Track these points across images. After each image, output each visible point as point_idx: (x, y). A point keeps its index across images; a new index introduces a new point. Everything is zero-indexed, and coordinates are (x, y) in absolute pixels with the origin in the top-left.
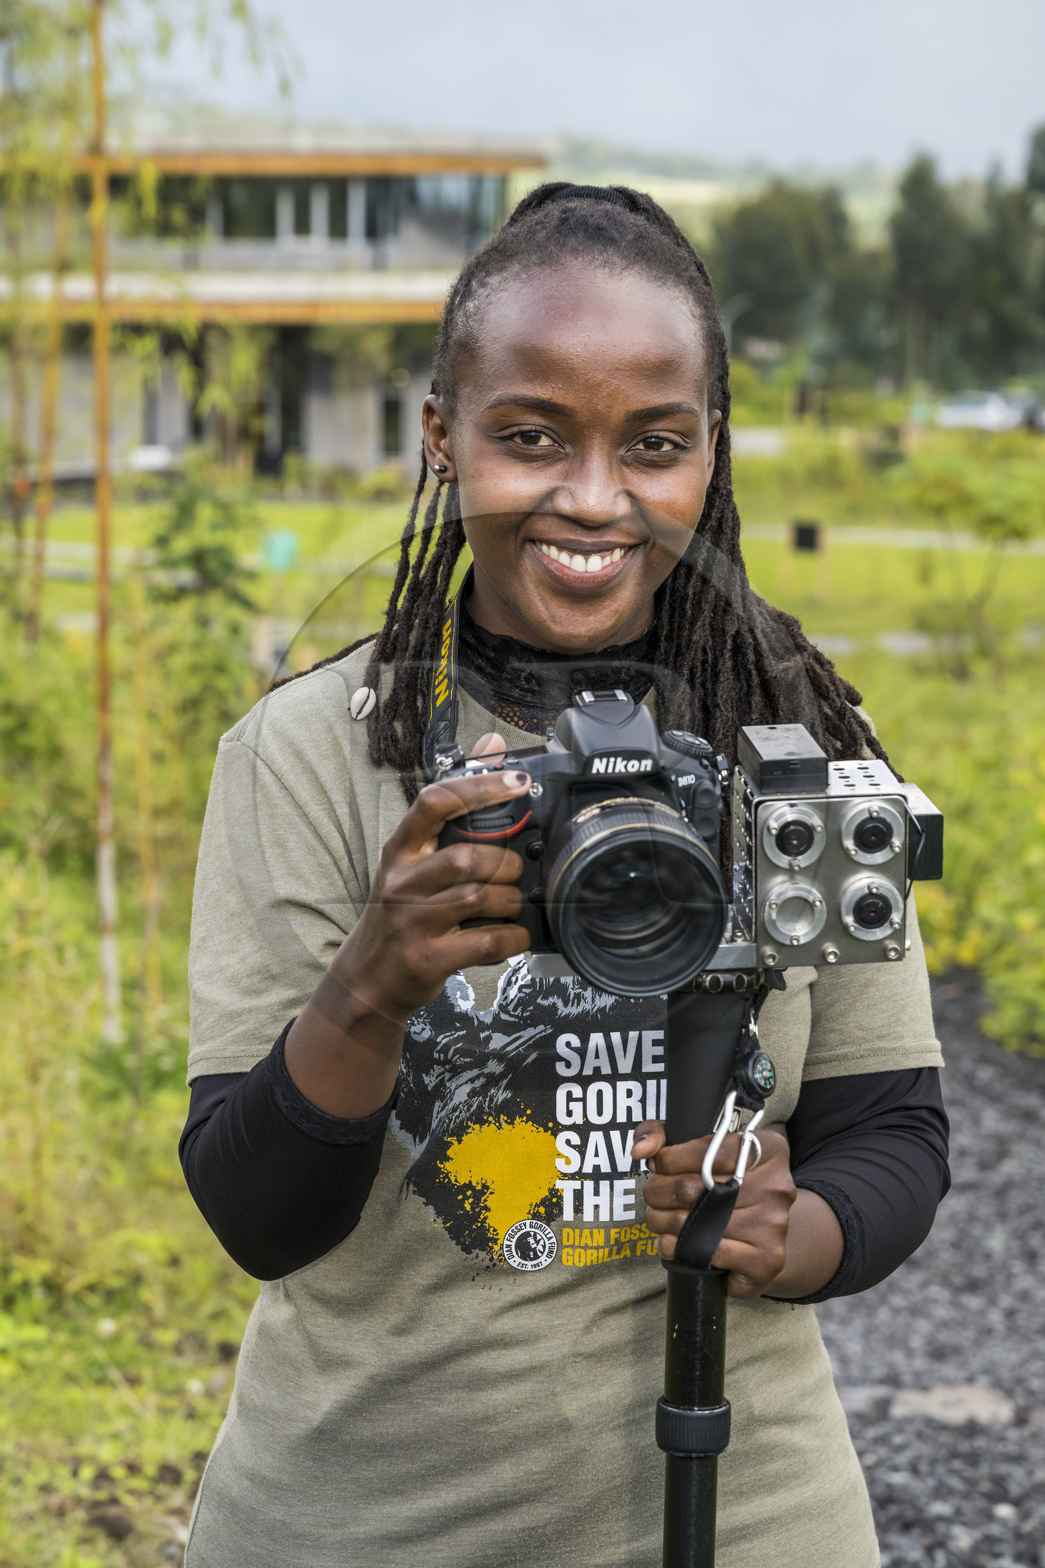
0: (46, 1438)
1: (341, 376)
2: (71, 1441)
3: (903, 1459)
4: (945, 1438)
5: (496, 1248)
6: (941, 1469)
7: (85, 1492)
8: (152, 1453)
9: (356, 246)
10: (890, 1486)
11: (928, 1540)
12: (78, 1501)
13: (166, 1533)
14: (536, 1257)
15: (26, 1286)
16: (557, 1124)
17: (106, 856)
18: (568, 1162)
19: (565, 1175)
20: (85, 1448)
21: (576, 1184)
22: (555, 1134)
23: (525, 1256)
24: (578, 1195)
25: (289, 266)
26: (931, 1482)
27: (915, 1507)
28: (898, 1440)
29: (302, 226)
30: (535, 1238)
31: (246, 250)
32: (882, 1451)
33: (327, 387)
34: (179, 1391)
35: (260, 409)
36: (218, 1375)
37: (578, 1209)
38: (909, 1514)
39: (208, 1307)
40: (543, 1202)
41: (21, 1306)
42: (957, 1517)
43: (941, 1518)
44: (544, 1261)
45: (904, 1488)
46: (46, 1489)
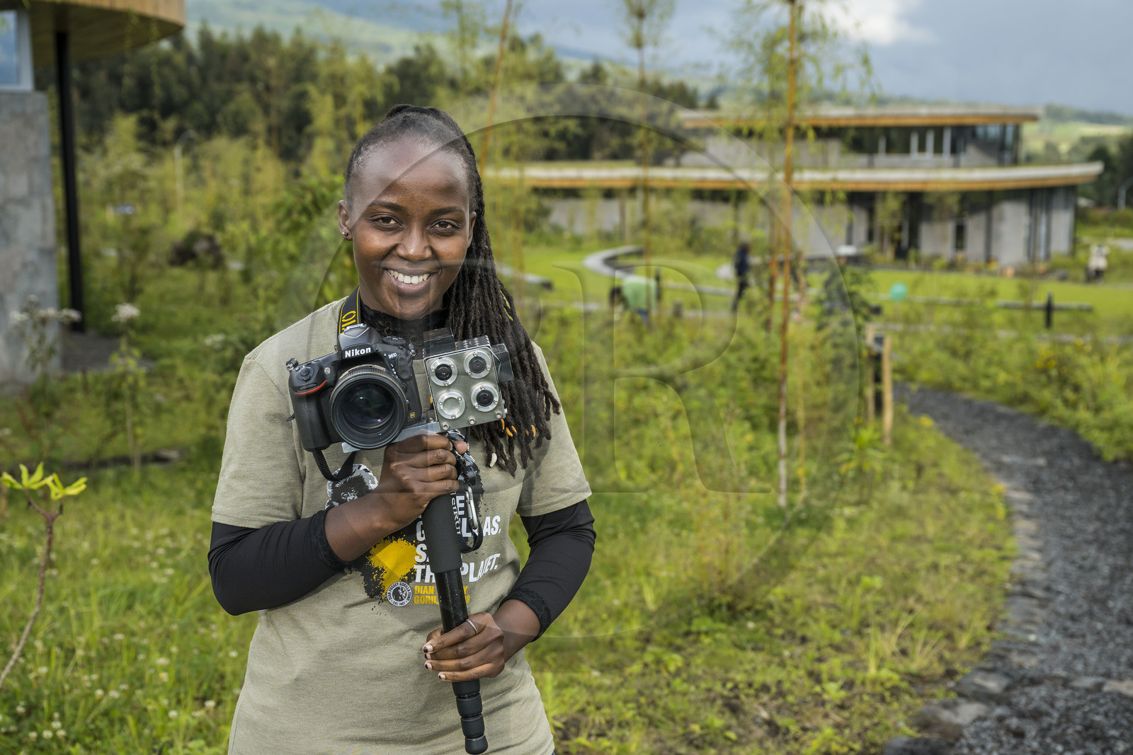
0: (716, 669)
1: (936, 214)
2: (727, 671)
3: (1102, 710)
4: (1124, 702)
5: (384, 594)
6: (1119, 716)
7: (726, 693)
8: (759, 679)
9: (946, 157)
10: (1092, 721)
11: (1104, 746)
12: (722, 697)
13: (755, 713)
14: (402, 599)
15: (720, 606)
16: (417, 541)
17: (782, 425)
18: (421, 557)
19: (418, 563)
20: (731, 675)
21: (423, 567)
22: (416, 546)
23: (397, 599)
24: (424, 572)
25: (915, 166)
26: (1113, 721)
27: (1102, 731)
28: (1102, 701)
29: (922, 148)
30: (402, 590)
31: (896, 159)
32: (1093, 706)
33: (929, 219)
34: (780, 655)
35: (900, 229)
36: (799, 650)
37: (423, 577)
38: (1099, 734)
39: (800, 620)
40: (407, 575)
41: (717, 614)
42: (1122, 737)
43: (1113, 737)
44: (406, 602)
45: (1098, 723)
46: (709, 690)
